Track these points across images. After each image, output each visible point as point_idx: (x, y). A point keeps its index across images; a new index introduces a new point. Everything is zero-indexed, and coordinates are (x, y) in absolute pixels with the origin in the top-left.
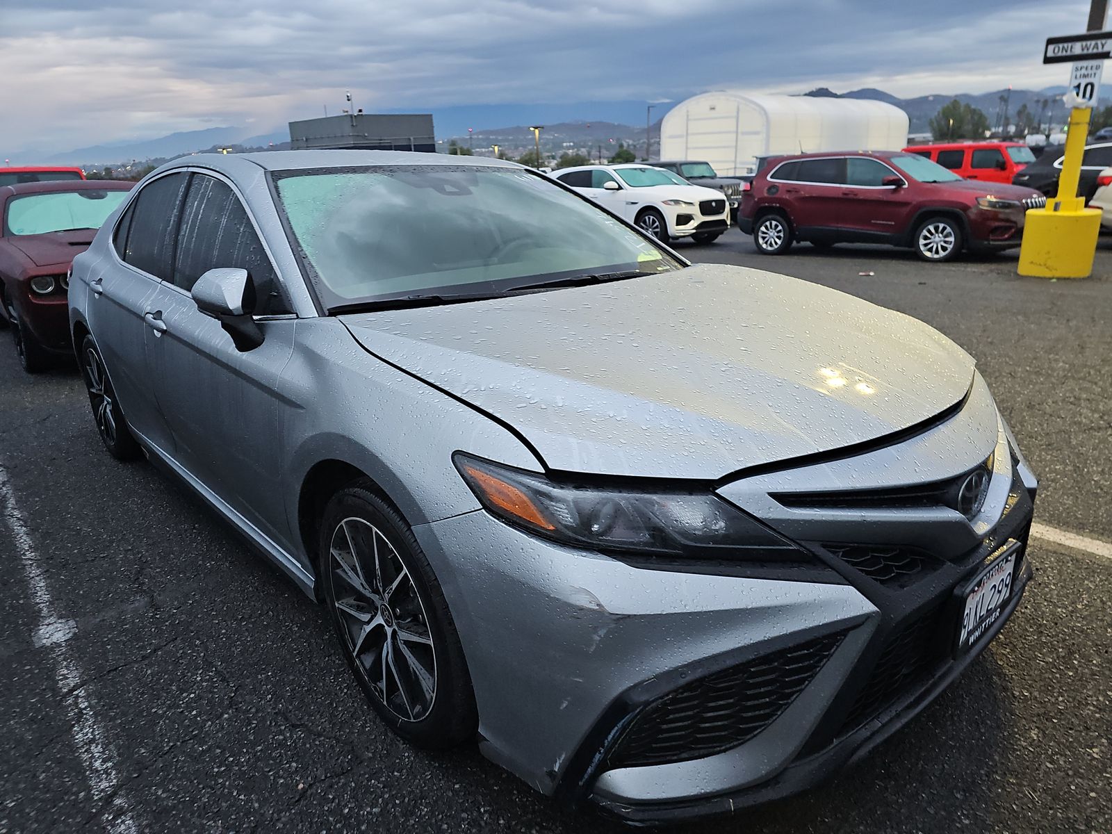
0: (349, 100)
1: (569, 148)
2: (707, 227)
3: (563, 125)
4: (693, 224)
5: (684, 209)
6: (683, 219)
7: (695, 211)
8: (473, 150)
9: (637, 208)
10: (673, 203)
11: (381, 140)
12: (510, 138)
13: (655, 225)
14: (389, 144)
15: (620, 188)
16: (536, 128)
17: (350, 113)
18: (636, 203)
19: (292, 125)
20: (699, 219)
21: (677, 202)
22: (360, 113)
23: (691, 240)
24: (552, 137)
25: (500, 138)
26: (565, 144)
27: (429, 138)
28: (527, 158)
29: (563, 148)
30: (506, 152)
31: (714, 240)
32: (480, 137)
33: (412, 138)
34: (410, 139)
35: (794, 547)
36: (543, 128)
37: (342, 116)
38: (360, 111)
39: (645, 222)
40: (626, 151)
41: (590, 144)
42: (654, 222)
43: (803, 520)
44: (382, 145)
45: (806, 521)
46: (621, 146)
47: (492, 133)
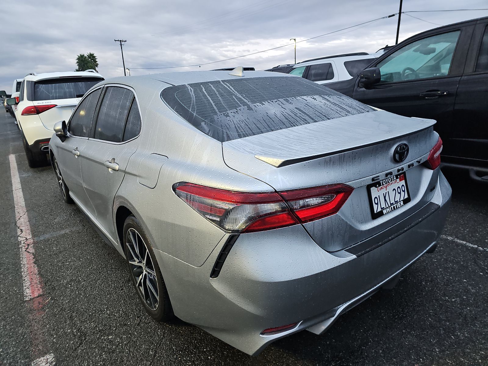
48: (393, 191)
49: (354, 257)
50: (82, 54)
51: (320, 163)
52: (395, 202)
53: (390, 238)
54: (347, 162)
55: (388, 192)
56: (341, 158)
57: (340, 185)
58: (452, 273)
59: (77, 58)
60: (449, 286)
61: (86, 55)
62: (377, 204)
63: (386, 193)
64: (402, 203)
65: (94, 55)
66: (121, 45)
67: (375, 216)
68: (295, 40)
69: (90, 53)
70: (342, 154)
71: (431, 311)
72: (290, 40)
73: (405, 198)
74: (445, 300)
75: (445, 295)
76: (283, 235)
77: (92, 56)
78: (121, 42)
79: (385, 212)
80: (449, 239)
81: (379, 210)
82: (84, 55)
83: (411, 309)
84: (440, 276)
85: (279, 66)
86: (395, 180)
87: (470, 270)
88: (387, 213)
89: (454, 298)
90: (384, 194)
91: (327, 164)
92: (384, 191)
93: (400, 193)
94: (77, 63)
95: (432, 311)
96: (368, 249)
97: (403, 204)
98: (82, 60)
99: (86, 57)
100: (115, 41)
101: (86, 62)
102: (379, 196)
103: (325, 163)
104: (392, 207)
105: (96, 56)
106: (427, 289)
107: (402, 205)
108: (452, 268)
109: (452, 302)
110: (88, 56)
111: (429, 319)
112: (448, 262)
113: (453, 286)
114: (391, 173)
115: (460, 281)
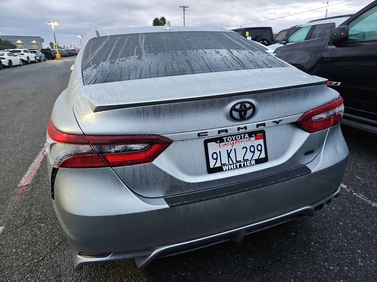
48: (243, 148)
49: (167, 206)
50: (157, 18)
51: (132, 113)
52: (244, 160)
53: (220, 195)
54: (164, 114)
55: (235, 149)
56: (156, 111)
57: (155, 136)
58: (351, 240)
59: (154, 21)
60: (338, 252)
61: (159, 18)
62: (216, 159)
63: (231, 150)
64: (253, 162)
65: (165, 18)
66: (184, 10)
67: (211, 171)
68: (328, 3)
69: (162, 17)
70: (156, 106)
71: (299, 273)
72: (323, 3)
73: (259, 158)
74: (323, 266)
75: (325, 261)
76: (93, 175)
77: (163, 19)
78: (184, 8)
79: (224, 168)
80: (373, 205)
81: (218, 165)
82: (158, 18)
83: (281, 265)
84: (336, 240)
85: (297, 26)
86: (247, 138)
87: (373, 242)
88: (229, 169)
89: (333, 266)
90: (227, 150)
91: (140, 114)
92: (229, 147)
93: (254, 152)
94: (153, 24)
95: (301, 273)
96: (187, 202)
97: (255, 164)
98: (156, 22)
99: (159, 20)
100: (180, 7)
101: (159, 24)
102: (220, 152)
103: (137, 113)
104: (236, 164)
105: (166, 19)
106: (312, 249)
107: (252, 164)
108: (354, 235)
109: (329, 269)
110: (160, 19)
111: (292, 280)
112: (355, 228)
113: (342, 253)
114: (226, 130)
115: (353, 251)
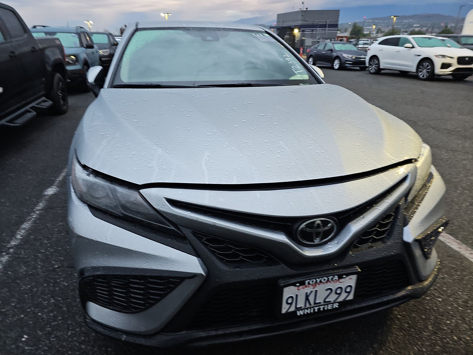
0: (303, 4)
1: (416, 27)
2: (459, 71)
3: (416, 15)
4: (451, 69)
5: (447, 61)
6: (445, 66)
7: (454, 62)
8: (365, 28)
9: (420, 58)
10: (441, 57)
11: (313, 22)
12: (386, 21)
13: (428, 68)
14: (317, 24)
15: (413, 47)
16: (395, 16)
17: (302, 10)
18: (420, 56)
19: (279, 16)
20: (456, 66)
21: (444, 56)
22: (307, 10)
23: (450, 77)
24: (408, 22)
25: (381, 21)
26: (415, 25)
27: (336, 21)
28: (391, 32)
29: (413, 27)
30: (382, 29)
31: (464, 79)
32: (370, 21)
33: (328, 21)
34: (326, 21)
35: (173, 228)
36: (398, 16)
37: (298, 11)
38: (307, 8)
39: (423, 66)
40: (448, 29)
41: (429, 25)
42: (428, 66)
43: (180, 216)
44: (314, 24)
45: (181, 217)
46: (446, 27)
47: (377, 19)
